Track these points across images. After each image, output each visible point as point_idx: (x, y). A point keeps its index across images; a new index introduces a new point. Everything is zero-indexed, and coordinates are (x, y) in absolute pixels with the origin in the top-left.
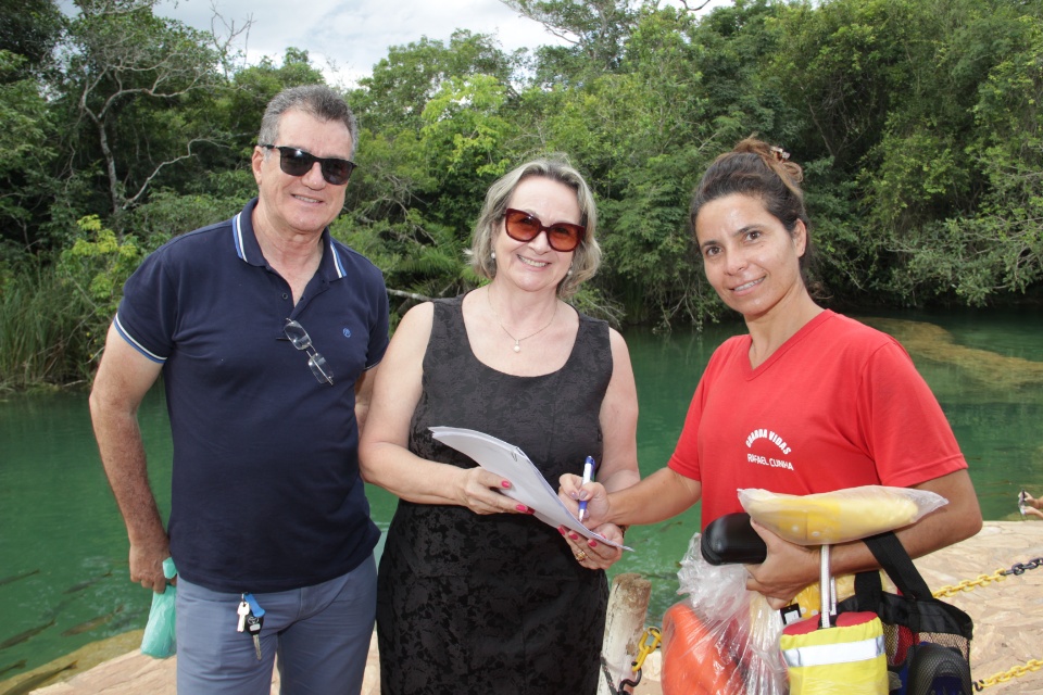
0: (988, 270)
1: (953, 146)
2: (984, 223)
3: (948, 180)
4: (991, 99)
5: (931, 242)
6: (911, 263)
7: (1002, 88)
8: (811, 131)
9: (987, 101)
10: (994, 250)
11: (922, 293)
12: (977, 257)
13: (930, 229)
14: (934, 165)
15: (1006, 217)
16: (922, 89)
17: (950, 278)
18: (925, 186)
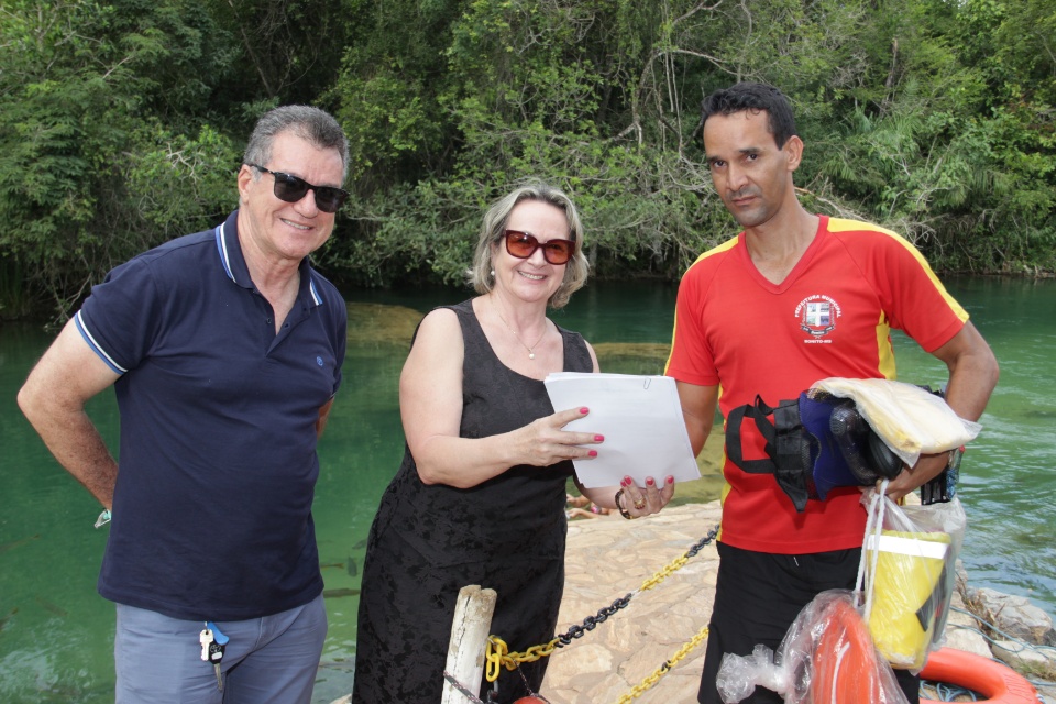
0: (466, 243)
1: (421, 94)
2: (460, 187)
3: (418, 134)
4: (466, 42)
5: (400, 209)
6: (378, 234)
7: (478, 30)
8: (245, 60)
9: (461, 44)
10: (471, 218)
11: (388, 269)
12: (452, 227)
13: (398, 193)
14: (401, 116)
15: (483, 181)
16: (385, 21)
17: (425, 252)
18: (392, 140)
